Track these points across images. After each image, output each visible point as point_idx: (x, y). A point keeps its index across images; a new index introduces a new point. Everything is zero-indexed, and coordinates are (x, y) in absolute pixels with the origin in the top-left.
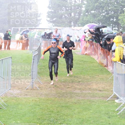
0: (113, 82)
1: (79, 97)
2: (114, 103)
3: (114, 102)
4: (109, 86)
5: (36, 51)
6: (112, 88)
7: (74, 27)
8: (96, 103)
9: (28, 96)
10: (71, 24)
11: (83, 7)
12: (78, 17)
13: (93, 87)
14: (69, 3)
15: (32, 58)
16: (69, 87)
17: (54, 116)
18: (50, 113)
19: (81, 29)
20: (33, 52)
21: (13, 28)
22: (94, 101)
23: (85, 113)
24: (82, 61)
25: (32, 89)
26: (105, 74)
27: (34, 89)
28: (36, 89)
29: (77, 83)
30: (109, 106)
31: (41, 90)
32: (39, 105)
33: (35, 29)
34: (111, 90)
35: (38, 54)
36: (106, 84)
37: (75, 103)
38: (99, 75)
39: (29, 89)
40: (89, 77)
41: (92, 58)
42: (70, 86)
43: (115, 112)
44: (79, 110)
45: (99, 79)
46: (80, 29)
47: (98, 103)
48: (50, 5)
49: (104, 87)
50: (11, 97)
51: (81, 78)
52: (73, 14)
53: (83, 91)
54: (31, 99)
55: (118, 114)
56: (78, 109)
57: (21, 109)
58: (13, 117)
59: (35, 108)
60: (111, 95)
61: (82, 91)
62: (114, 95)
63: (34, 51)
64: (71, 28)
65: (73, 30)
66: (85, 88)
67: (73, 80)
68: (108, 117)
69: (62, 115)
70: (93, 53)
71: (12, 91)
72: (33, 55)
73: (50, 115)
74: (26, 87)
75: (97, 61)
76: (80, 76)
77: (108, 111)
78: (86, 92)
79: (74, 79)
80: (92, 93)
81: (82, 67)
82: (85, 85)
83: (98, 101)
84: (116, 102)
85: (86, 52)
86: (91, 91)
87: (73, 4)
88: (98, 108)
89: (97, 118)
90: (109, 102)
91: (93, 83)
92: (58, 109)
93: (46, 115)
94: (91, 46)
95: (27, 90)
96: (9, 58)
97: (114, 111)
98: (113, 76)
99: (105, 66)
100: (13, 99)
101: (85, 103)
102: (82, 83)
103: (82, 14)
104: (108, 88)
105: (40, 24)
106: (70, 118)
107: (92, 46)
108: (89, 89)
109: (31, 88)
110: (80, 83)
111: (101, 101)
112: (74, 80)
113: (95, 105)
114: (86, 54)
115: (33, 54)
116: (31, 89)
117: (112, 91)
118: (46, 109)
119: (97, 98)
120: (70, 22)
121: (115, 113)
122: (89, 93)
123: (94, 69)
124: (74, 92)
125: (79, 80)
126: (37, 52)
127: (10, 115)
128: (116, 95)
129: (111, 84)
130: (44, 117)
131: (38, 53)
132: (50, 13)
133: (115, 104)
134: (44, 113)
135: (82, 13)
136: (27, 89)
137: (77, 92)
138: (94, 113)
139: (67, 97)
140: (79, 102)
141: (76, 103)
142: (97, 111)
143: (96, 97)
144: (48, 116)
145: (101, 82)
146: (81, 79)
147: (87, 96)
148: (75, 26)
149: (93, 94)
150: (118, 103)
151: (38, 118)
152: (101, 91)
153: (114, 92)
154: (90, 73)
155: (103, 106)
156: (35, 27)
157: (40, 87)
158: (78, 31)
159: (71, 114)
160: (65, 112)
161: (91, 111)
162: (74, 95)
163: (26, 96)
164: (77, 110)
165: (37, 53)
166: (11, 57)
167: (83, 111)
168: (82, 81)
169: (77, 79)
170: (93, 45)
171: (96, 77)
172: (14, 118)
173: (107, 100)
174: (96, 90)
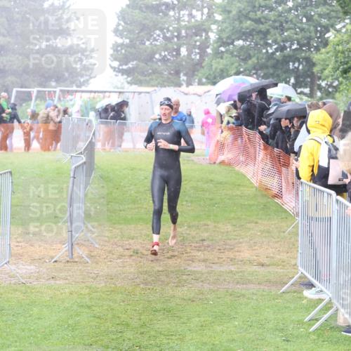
0: (297, 241)
1: (201, 283)
2: (302, 298)
3: (300, 298)
4: (288, 253)
5: (81, 153)
6: (296, 258)
7: (187, 86)
8: (248, 299)
9: (58, 282)
10: (180, 77)
11: (212, 32)
12: (198, 57)
13: (242, 254)
14: (173, 18)
15: (70, 174)
16: (174, 256)
17: (132, 337)
18: (119, 328)
19: (209, 91)
20: (72, 156)
21: (15, 90)
22: (244, 296)
23: (219, 328)
24: (211, 181)
25: (71, 261)
26: (275, 217)
27: (77, 260)
28: (80, 263)
29: (198, 245)
30: (286, 308)
31: (94, 265)
32: (89, 307)
33: (76, 91)
34: (293, 262)
35: (85, 163)
36: (277, 245)
37: (189, 300)
38: (260, 221)
39: (61, 262)
40: (230, 228)
41: (238, 173)
42: (176, 253)
43: (303, 323)
44: (202, 319)
45: (259, 234)
46: (205, 93)
47: (257, 300)
48: (119, 25)
49: (272, 255)
50: (10, 284)
51: (207, 230)
52: (184, 51)
53: (214, 266)
54: (67, 290)
55: (311, 330)
56: (199, 316)
57: (39, 318)
58: (16, 342)
59: (77, 315)
60: (293, 277)
61: (211, 265)
62: (300, 277)
63: (74, 155)
64: (180, 89)
65: (186, 94)
66: (219, 258)
67: (185, 235)
68: (284, 340)
69: (153, 333)
70: (242, 158)
71: (13, 267)
72: (74, 167)
73: (120, 335)
74: (54, 255)
75: (253, 181)
76: (205, 225)
77: (284, 322)
78: (222, 269)
79: (188, 232)
80: (238, 273)
81: (211, 200)
82: (219, 249)
83: (256, 294)
84: (306, 298)
85: (221, 158)
86: (236, 266)
87: (184, 21)
88: (256, 313)
89: (253, 341)
90: (287, 296)
91: (241, 243)
92: (142, 317)
93: (110, 335)
94: (235, 139)
95: (55, 264)
96: (5, 173)
97: (301, 323)
98: (298, 223)
99: (276, 196)
100: (16, 290)
101: (218, 300)
102: (210, 243)
103: (209, 51)
104: (284, 256)
105: (91, 78)
106: (176, 342)
107: (239, 141)
108: (231, 260)
109: (68, 259)
110: (205, 243)
111: (265, 293)
112: (189, 234)
113: (247, 304)
114: (222, 163)
115: (74, 164)
116: (68, 261)
117: (296, 265)
118: (110, 316)
119: (252, 286)
120: (177, 73)
121: (304, 328)
122: (232, 272)
123: (245, 205)
124: (189, 268)
125: (202, 235)
126: (82, 156)
127: (7, 335)
128: (306, 277)
129: (291, 246)
130: (102, 340)
131: (86, 159)
132: (119, 48)
133: (303, 302)
134: (102, 328)
135: (208, 47)
136: (56, 261)
137: (195, 269)
138: (245, 326)
139: (168, 284)
140: (200, 296)
141: (193, 301)
142: (252, 322)
143: (250, 282)
144: (114, 337)
145: (264, 239)
146: (207, 232)
147: (225, 280)
148: (189, 84)
149: (240, 274)
150: (311, 300)
151: (87, 342)
152: (263, 265)
153: (300, 268)
154: (232, 215)
155: (268, 307)
156: (78, 86)
157: (92, 254)
158: (199, 98)
159: (179, 330)
160: (164, 326)
161: (237, 323)
162: (187, 277)
163: (52, 282)
164: (197, 319)
165: (84, 160)
166: (11, 172)
167: (213, 322)
168: (211, 238)
169: (197, 234)
170: (241, 135)
171: (249, 225)
172: (18, 344)
173: (281, 291)
174: (250, 262)
